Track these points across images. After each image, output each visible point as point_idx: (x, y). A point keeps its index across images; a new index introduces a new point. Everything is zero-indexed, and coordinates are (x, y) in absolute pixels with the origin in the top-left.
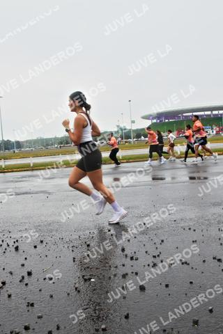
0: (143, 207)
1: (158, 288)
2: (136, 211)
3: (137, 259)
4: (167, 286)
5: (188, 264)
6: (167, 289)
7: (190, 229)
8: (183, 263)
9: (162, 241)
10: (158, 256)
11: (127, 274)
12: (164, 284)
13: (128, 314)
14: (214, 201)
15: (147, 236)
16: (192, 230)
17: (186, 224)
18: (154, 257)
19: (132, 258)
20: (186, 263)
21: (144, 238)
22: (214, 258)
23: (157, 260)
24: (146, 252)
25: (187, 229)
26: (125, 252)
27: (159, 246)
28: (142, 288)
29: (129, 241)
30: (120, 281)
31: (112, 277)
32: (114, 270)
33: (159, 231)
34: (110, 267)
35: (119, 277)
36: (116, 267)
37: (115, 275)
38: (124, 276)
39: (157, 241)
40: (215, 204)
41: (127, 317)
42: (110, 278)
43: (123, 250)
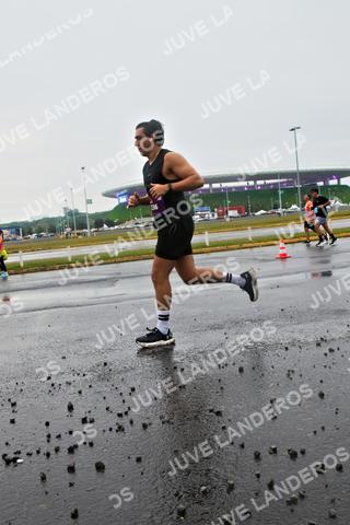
1: (125, 463)
2: (92, 344)
3: (92, 421)
4: (139, 460)
5: (172, 424)
6: (139, 465)
7: (175, 368)
8: (164, 423)
9: (133, 389)
10: (126, 413)
11: (76, 447)
12: (134, 458)
13: (76, 511)
14: (211, 322)
15: (109, 384)
16: (179, 369)
18: (120, 415)
19: (84, 421)
20: (169, 422)
21: (105, 388)
22: (211, 411)
23: (125, 421)
24: (107, 409)
25: (171, 368)
26: (75, 412)
27: (127, 398)
28: (100, 467)
29: (80, 392)
30: (65, 459)
31: (52, 452)
32: (55, 442)
33: (129, 374)
34: (49, 436)
35: (64, 452)
36: (59, 436)
37: (57, 450)
38: (71, 450)
39: (125, 389)
40: (213, 328)
41: (75, 515)
42: (48, 455)
43: (71, 408)
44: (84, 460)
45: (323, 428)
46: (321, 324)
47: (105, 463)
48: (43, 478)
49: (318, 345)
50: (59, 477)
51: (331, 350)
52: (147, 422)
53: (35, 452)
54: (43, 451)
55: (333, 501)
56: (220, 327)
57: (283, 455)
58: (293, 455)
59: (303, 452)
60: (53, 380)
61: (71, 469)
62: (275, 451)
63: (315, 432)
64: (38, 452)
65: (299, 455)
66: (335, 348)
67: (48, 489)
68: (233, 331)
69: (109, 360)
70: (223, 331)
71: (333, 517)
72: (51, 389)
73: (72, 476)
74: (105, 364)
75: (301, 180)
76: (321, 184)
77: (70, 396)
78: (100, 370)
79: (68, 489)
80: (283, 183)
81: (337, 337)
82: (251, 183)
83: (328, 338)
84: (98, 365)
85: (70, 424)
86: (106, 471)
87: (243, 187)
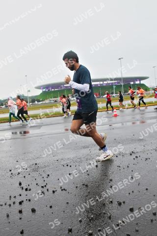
0: (35, 152)
1: (44, 209)
2: (30, 155)
3: (30, 190)
4: (51, 207)
5: (66, 190)
6: (51, 209)
7: (67, 165)
8: (62, 190)
9: (48, 175)
10: (45, 186)
11: (23, 201)
12: (49, 206)
13: (23, 230)
14: (83, 145)
15: (38, 173)
16: (69, 166)
17: (65, 162)
18: (43, 187)
19: (26, 190)
20: (64, 190)
21: (35, 174)
22: (83, 185)
23: (45, 190)
24: (37, 184)
25: (66, 165)
26: (22, 186)
27: (45, 179)
28: (33, 211)
29: (25, 177)
30: (17, 207)
31: (12, 204)
32: (13, 200)
33: (46, 168)
34: (10, 197)
35: (17, 203)
36: (15, 197)
37: (14, 203)
38: (20, 203)
39: (45, 175)
40: (84, 147)
41: (22, 233)
42: (10, 205)
43: (20, 184)
44: (27, 207)
45: (133, 192)
46: (132, 145)
47: (36, 208)
48: (8, 216)
49: (131, 155)
50: (15, 216)
51: (136, 157)
52: (55, 190)
53: (4, 204)
54: (8, 204)
55: (137, 224)
56: (87, 147)
57: (115, 204)
58: (120, 204)
59: (124, 202)
60: (12, 172)
61: (20, 212)
62: (111, 202)
63: (129, 194)
64: (6, 204)
65: (122, 204)
66: (138, 156)
67: (9, 221)
68: (93, 149)
69: (37, 162)
70: (89, 149)
71: (137, 231)
72: (11, 175)
73: (21, 215)
74: (36, 164)
75: (123, 81)
76: (132, 83)
77: (20, 179)
78: (33, 167)
79: (19, 221)
80: (115, 83)
81: (139, 151)
82: (101, 83)
83: (135, 152)
84: (33, 165)
85: (20, 191)
86: (36, 212)
87: (98, 85)
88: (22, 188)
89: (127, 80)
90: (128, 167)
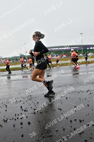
3: (27, 111)
9: (38, 103)
13: (23, 135)
14: (59, 85)
18: (34, 109)
19: (25, 111)
21: (30, 102)
22: (59, 109)
24: (31, 108)
27: (36, 105)
28: (29, 123)
29: (24, 103)
30: (20, 121)
31: (17, 119)
33: (37, 99)
34: (16, 115)
35: (20, 119)
36: (18, 115)
37: (18, 118)
39: (36, 103)
40: (59, 87)
41: (22, 136)
42: (15, 120)
43: (21, 107)
44: (25, 121)
45: (89, 114)
46: (88, 86)
47: (31, 122)
48: (14, 126)
49: (87, 92)
50: (18, 126)
51: (91, 93)
52: (42, 111)
53: (12, 119)
54: (14, 119)
55: (91, 134)
56: (61, 86)
57: (78, 121)
58: (81, 121)
59: (83, 120)
60: (17, 100)
61: (22, 124)
62: (76, 120)
63: (86, 115)
64: (13, 119)
65: (82, 121)
67: (15, 129)
68: (64, 87)
69: (31, 95)
70: (62, 87)
71: (91, 138)
72: (16, 102)
74: (31, 96)
75: (83, 47)
76: (88, 48)
77: (21, 104)
78: (29, 97)
79: (21, 129)
80: (78, 48)
81: (92, 90)
82: (70, 48)
83: (90, 90)
84: (29, 96)
85: (21, 112)
86: (31, 124)
87: (67, 49)
88: (23, 110)
89: (85, 47)
90: (86, 99)
